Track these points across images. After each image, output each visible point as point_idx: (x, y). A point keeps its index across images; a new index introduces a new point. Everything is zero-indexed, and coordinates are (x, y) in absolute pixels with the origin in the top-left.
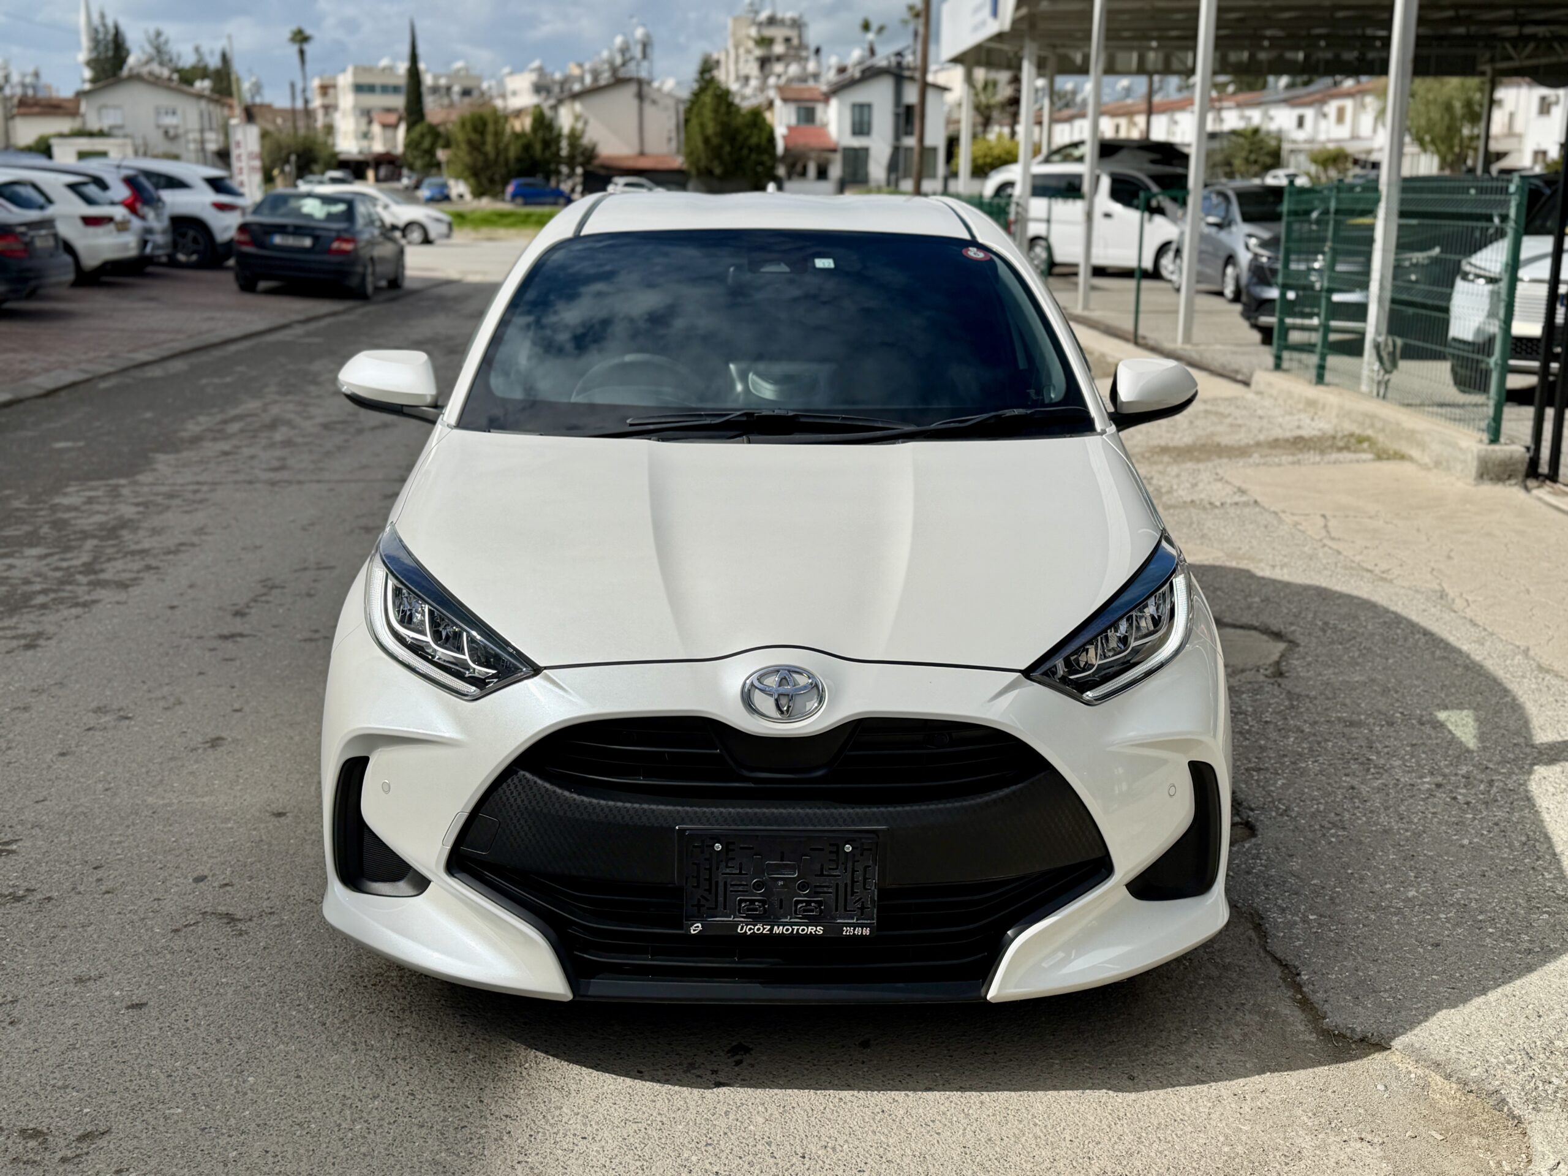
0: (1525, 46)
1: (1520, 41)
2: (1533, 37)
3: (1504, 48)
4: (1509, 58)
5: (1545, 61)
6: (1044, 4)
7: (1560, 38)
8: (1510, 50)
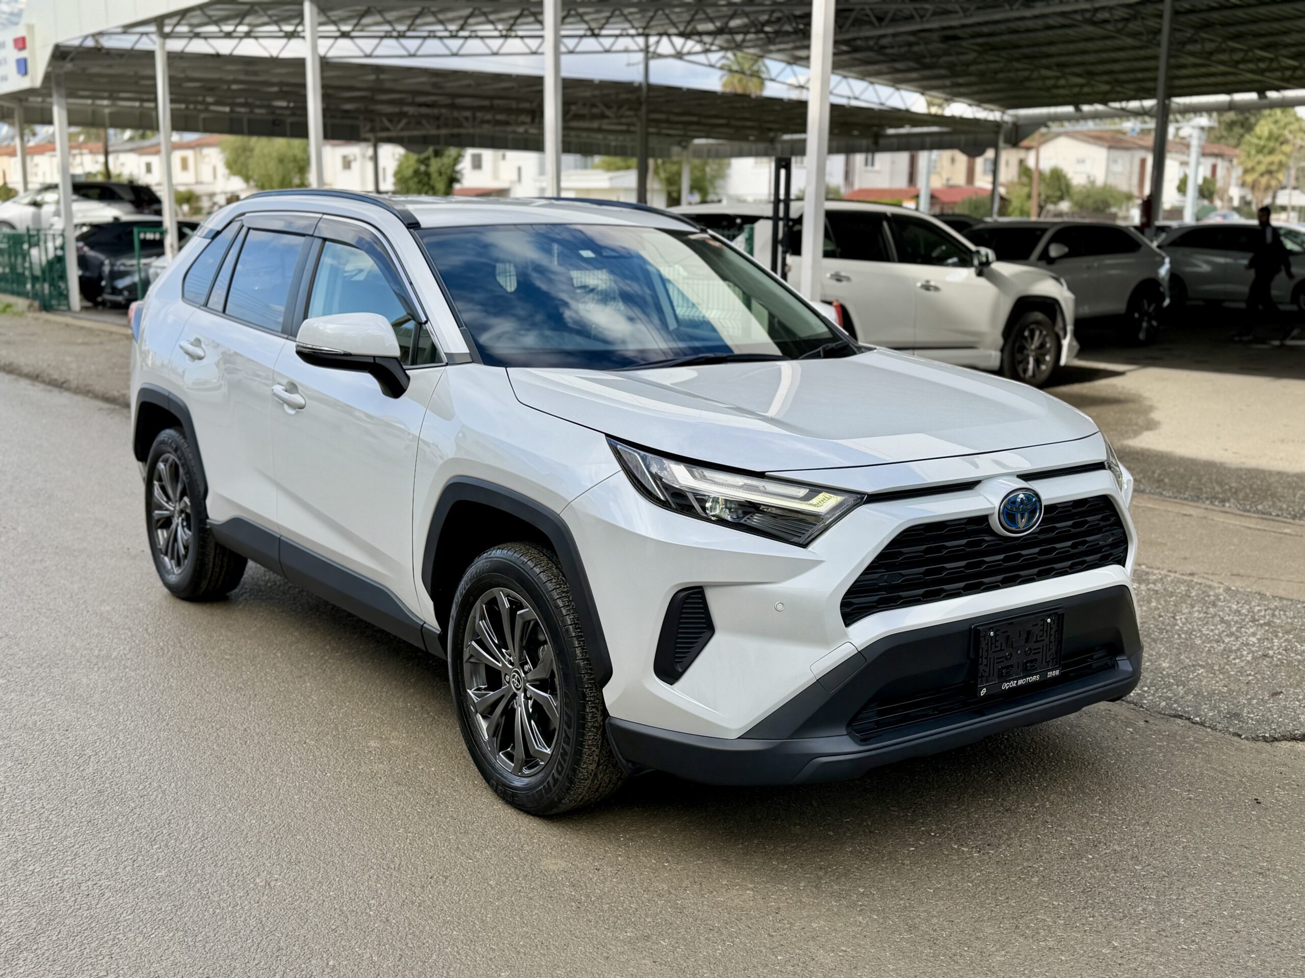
0: (399, 121)
1: (396, 117)
2: (405, 115)
3: (381, 121)
4: (388, 130)
5: (415, 133)
6: (68, 66)
7: (426, 116)
8: (387, 124)
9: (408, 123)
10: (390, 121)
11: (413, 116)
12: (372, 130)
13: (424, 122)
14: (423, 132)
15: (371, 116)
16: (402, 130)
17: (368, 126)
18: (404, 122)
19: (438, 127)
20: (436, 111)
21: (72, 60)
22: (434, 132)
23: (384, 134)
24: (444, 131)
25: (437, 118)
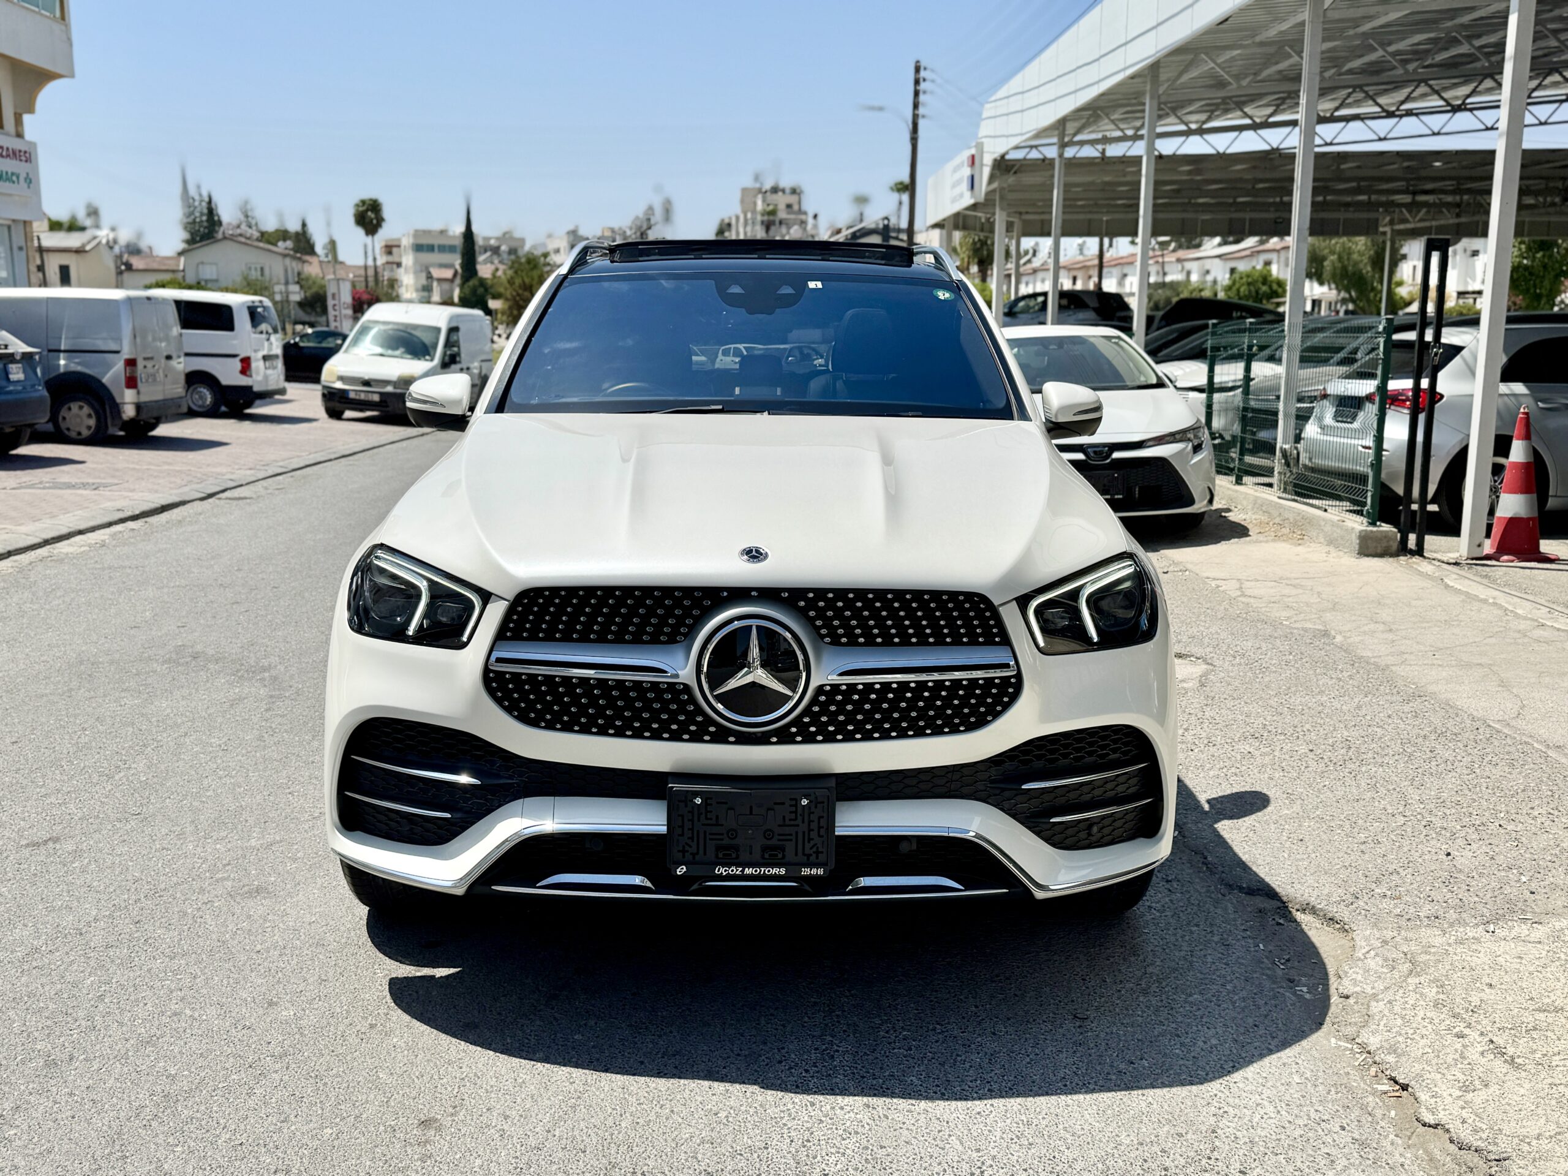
0: (1419, 211)
1: (1413, 206)
2: (1425, 204)
3: (1401, 213)
4: (1404, 221)
5: (1434, 223)
6: (1011, 179)
7: (1448, 205)
8: (1408, 215)
9: (1428, 212)
10: (1410, 212)
11: (1434, 205)
12: (1391, 223)
13: (1444, 210)
14: (1442, 222)
15: (1390, 206)
16: (1421, 220)
17: (1388, 219)
18: (1424, 210)
19: (1458, 215)
20: (1458, 198)
21: (1015, 173)
22: (1453, 221)
23: (1402, 227)
24: (1463, 220)
25: (1458, 205)
